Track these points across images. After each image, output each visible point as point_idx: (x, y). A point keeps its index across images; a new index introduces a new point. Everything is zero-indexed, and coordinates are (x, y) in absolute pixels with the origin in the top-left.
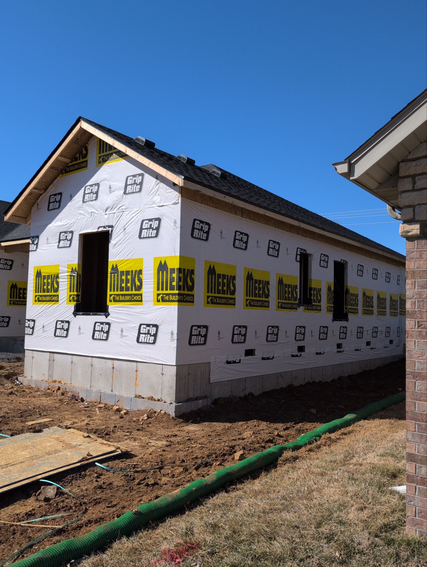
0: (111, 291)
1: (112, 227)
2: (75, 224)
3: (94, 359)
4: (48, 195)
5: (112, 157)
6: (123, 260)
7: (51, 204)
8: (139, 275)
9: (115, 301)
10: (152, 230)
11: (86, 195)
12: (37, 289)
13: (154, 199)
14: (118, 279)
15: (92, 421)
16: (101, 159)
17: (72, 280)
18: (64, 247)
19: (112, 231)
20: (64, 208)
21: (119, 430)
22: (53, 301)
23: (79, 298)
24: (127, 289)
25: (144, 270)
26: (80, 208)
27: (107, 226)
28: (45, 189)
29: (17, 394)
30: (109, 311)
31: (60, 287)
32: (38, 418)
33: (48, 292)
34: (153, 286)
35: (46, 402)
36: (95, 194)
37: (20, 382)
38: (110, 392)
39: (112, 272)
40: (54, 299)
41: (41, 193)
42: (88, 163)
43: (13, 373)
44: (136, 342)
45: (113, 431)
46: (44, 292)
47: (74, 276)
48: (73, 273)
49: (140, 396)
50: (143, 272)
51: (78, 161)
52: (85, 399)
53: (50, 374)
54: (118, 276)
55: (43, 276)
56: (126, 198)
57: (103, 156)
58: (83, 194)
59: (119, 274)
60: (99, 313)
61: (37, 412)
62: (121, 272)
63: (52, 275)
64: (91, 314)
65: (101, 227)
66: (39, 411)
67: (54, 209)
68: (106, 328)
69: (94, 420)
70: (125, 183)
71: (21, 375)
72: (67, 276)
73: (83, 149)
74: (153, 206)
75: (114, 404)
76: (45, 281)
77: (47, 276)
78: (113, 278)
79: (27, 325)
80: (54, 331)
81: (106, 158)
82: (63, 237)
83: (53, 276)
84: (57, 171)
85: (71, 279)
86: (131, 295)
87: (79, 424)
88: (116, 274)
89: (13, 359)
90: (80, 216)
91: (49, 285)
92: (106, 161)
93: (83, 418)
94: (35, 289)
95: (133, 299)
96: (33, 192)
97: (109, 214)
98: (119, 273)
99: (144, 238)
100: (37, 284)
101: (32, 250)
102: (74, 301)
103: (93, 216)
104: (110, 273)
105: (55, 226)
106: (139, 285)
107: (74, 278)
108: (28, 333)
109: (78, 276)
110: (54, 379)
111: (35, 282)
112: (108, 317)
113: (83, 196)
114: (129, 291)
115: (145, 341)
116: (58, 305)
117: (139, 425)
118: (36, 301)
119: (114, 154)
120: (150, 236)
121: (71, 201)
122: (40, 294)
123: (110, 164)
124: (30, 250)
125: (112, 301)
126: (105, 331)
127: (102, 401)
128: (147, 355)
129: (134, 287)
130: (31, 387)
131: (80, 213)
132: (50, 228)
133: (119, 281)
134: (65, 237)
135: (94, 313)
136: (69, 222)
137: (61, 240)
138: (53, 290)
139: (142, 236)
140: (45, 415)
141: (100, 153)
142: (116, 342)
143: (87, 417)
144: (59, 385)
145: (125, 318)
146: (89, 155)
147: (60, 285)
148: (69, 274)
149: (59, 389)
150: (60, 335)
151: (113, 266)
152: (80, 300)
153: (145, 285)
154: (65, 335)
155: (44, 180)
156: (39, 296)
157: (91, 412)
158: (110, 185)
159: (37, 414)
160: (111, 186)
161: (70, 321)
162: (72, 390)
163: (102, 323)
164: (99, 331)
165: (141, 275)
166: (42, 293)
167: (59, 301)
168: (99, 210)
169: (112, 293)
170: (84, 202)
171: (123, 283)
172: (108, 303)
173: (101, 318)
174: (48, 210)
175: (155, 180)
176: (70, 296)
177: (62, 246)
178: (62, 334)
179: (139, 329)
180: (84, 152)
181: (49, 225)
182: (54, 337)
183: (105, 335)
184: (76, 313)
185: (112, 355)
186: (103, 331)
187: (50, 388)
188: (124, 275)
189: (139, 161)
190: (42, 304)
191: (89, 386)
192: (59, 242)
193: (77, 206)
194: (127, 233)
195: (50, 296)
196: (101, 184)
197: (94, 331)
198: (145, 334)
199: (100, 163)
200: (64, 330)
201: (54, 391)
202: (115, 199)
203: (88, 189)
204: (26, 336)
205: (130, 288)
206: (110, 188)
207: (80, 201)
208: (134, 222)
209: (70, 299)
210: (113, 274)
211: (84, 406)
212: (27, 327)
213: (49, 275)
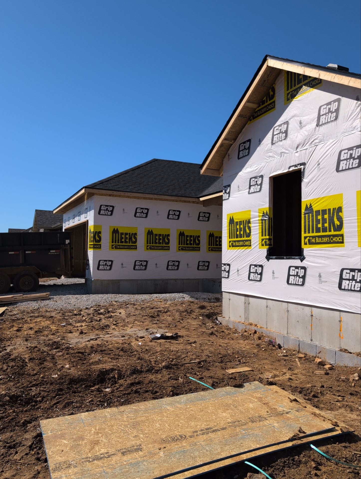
0: (305, 232)
1: (304, 164)
2: (264, 168)
3: (290, 304)
4: (237, 144)
5: (301, 90)
6: (318, 198)
7: (240, 152)
8: (338, 213)
9: (310, 243)
10: (353, 160)
11: (275, 137)
12: (231, 235)
13: (354, 124)
14: (313, 220)
15: (294, 375)
16: (289, 96)
17: (264, 224)
18: (255, 192)
19: (304, 169)
20: (253, 153)
21: (329, 392)
22: (246, 246)
23: (271, 242)
24: (325, 230)
25: (344, 207)
26: (269, 150)
27: (298, 164)
28: (235, 140)
29: (217, 334)
30: (304, 254)
31: (252, 232)
32: (237, 365)
33: (241, 237)
34: (357, 224)
35: (245, 346)
36: (284, 133)
37: (219, 322)
38: (310, 342)
39: (306, 212)
40: (247, 244)
41: (232, 143)
42: (276, 103)
43: (213, 312)
44: (338, 289)
45: (321, 392)
46: (237, 237)
47: (266, 220)
48: (264, 217)
49: (346, 350)
50: (344, 210)
51: (266, 104)
52: (282, 345)
53: (246, 317)
54: (313, 216)
55: (236, 222)
56: (319, 130)
57: (292, 92)
58: (271, 136)
59: (314, 214)
60: (293, 257)
61: (236, 358)
62: (316, 211)
63: (243, 221)
64: (285, 258)
65: (293, 166)
66: (238, 358)
67: (244, 156)
68: (301, 273)
69: (296, 374)
70: (317, 114)
71: (220, 315)
72: (259, 220)
73: (270, 90)
74: (353, 132)
75: (315, 355)
76: (238, 227)
77: (239, 222)
78: (307, 219)
79: (223, 268)
80: (248, 275)
81: (295, 93)
82: (253, 183)
83: (245, 221)
84: (245, 118)
85: (262, 223)
86: (329, 236)
87: (281, 378)
88: (311, 215)
89: (213, 299)
90: (269, 158)
91: (242, 231)
92: (295, 96)
93: (284, 371)
94: (228, 235)
95: (332, 241)
96: (224, 143)
97: (301, 151)
98: (314, 212)
99: (342, 170)
100: (231, 231)
101: (225, 199)
102: (266, 245)
103: (283, 156)
104: (303, 214)
105: (245, 173)
106: (339, 224)
107: (265, 222)
108: (225, 277)
109: (269, 219)
110: (250, 321)
111: (228, 228)
112: (304, 261)
113: (271, 138)
114: (327, 232)
115: (349, 288)
116: (250, 250)
117: (351, 386)
118: (230, 246)
119: (304, 87)
120: (350, 167)
121: (260, 146)
122: (233, 239)
123: (300, 97)
124: (223, 199)
125: (308, 243)
126: (301, 276)
127: (301, 350)
128: (353, 305)
129: (332, 228)
130: (230, 328)
131: (269, 156)
132: (241, 176)
133: (315, 221)
134: (255, 182)
135: (288, 257)
136: (258, 167)
137: (252, 186)
138: (245, 235)
139: (340, 169)
140: (244, 363)
141: (288, 89)
142: (314, 288)
143: (289, 370)
144: (256, 328)
145: (323, 262)
146: (276, 95)
147: (252, 230)
148: (260, 218)
149: (255, 332)
150: (254, 279)
151: (307, 206)
152: (272, 243)
153: (346, 223)
154: (259, 279)
155: (233, 130)
156: (233, 241)
157: (292, 363)
158: (300, 120)
159: (236, 360)
160: (302, 121)
161: (263, 265)
162: (269, 335)
163: (297, 268)
164: (294, 276)
165: (340, 214)
166: (235, 239)
167: (252, 246)
168: (289, 149)
169: (307, 235)
170: (273, 144)
171: (320, 223)
172: (303, 246)
173: (297, 262)
174: (239, 158)
175: (356, 101)
176: (263, 240)
177: (252, 192)
178: (256, 278)
179: (340, 275)
180: (271, 93)
181: (240, 173)
182: (248, 280)
183: (301, 280)
184: (269, 257)
185: (310, 301)
186: (299, 276)
187: (247, 330)
188: (320, 215)
189: (335, 82)
190: (236, 249)
191: (286, 332)
192: (250, 188)
193: (266, 149)
194: (322, 168)
195: (243, 241)
196: (290, 122)
197: (289, 275)
198: (349, 280)
199: (288, 99)
200: (258, 274)
201: (251, 334)
202: (307, 134)
203: (277, 130)
204: (223, 279)
205: (328, 229)
206: (301, 123)
207: (269, 144)
208: (330, 154)
209: (262, 243)
210: (307, 215)
211: (282, 354)
212: (223, 271)
213: (241, 221)
